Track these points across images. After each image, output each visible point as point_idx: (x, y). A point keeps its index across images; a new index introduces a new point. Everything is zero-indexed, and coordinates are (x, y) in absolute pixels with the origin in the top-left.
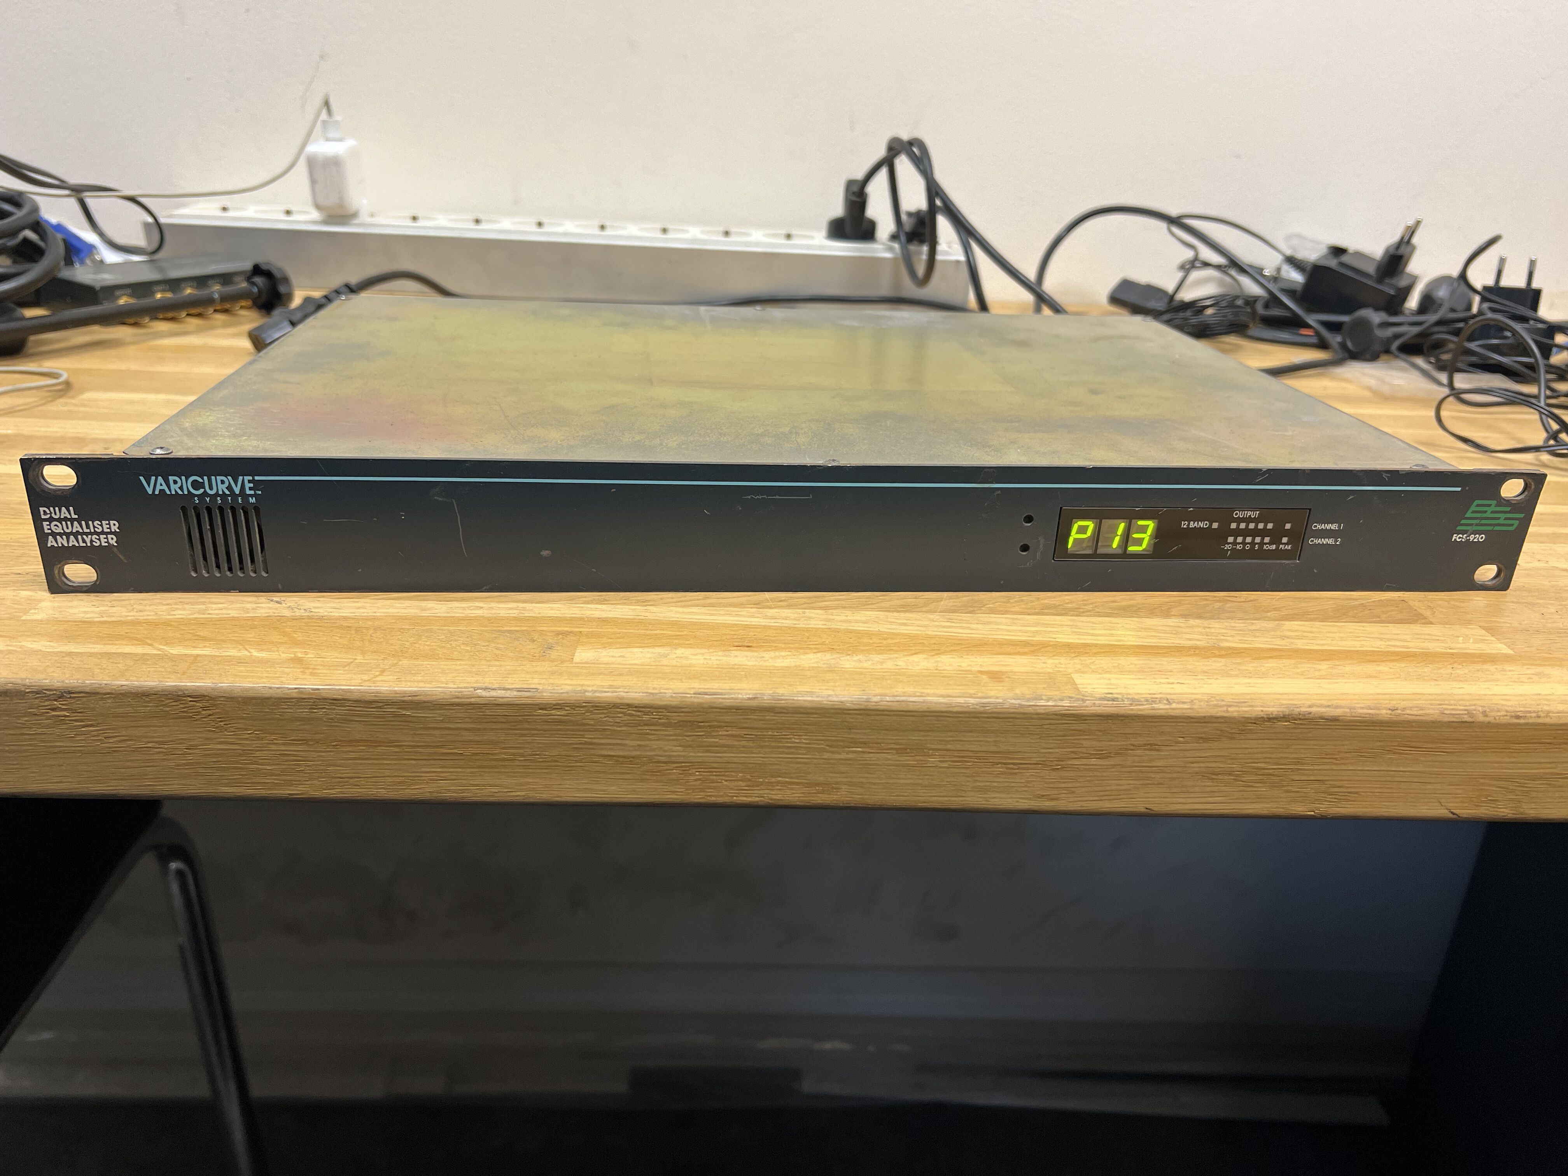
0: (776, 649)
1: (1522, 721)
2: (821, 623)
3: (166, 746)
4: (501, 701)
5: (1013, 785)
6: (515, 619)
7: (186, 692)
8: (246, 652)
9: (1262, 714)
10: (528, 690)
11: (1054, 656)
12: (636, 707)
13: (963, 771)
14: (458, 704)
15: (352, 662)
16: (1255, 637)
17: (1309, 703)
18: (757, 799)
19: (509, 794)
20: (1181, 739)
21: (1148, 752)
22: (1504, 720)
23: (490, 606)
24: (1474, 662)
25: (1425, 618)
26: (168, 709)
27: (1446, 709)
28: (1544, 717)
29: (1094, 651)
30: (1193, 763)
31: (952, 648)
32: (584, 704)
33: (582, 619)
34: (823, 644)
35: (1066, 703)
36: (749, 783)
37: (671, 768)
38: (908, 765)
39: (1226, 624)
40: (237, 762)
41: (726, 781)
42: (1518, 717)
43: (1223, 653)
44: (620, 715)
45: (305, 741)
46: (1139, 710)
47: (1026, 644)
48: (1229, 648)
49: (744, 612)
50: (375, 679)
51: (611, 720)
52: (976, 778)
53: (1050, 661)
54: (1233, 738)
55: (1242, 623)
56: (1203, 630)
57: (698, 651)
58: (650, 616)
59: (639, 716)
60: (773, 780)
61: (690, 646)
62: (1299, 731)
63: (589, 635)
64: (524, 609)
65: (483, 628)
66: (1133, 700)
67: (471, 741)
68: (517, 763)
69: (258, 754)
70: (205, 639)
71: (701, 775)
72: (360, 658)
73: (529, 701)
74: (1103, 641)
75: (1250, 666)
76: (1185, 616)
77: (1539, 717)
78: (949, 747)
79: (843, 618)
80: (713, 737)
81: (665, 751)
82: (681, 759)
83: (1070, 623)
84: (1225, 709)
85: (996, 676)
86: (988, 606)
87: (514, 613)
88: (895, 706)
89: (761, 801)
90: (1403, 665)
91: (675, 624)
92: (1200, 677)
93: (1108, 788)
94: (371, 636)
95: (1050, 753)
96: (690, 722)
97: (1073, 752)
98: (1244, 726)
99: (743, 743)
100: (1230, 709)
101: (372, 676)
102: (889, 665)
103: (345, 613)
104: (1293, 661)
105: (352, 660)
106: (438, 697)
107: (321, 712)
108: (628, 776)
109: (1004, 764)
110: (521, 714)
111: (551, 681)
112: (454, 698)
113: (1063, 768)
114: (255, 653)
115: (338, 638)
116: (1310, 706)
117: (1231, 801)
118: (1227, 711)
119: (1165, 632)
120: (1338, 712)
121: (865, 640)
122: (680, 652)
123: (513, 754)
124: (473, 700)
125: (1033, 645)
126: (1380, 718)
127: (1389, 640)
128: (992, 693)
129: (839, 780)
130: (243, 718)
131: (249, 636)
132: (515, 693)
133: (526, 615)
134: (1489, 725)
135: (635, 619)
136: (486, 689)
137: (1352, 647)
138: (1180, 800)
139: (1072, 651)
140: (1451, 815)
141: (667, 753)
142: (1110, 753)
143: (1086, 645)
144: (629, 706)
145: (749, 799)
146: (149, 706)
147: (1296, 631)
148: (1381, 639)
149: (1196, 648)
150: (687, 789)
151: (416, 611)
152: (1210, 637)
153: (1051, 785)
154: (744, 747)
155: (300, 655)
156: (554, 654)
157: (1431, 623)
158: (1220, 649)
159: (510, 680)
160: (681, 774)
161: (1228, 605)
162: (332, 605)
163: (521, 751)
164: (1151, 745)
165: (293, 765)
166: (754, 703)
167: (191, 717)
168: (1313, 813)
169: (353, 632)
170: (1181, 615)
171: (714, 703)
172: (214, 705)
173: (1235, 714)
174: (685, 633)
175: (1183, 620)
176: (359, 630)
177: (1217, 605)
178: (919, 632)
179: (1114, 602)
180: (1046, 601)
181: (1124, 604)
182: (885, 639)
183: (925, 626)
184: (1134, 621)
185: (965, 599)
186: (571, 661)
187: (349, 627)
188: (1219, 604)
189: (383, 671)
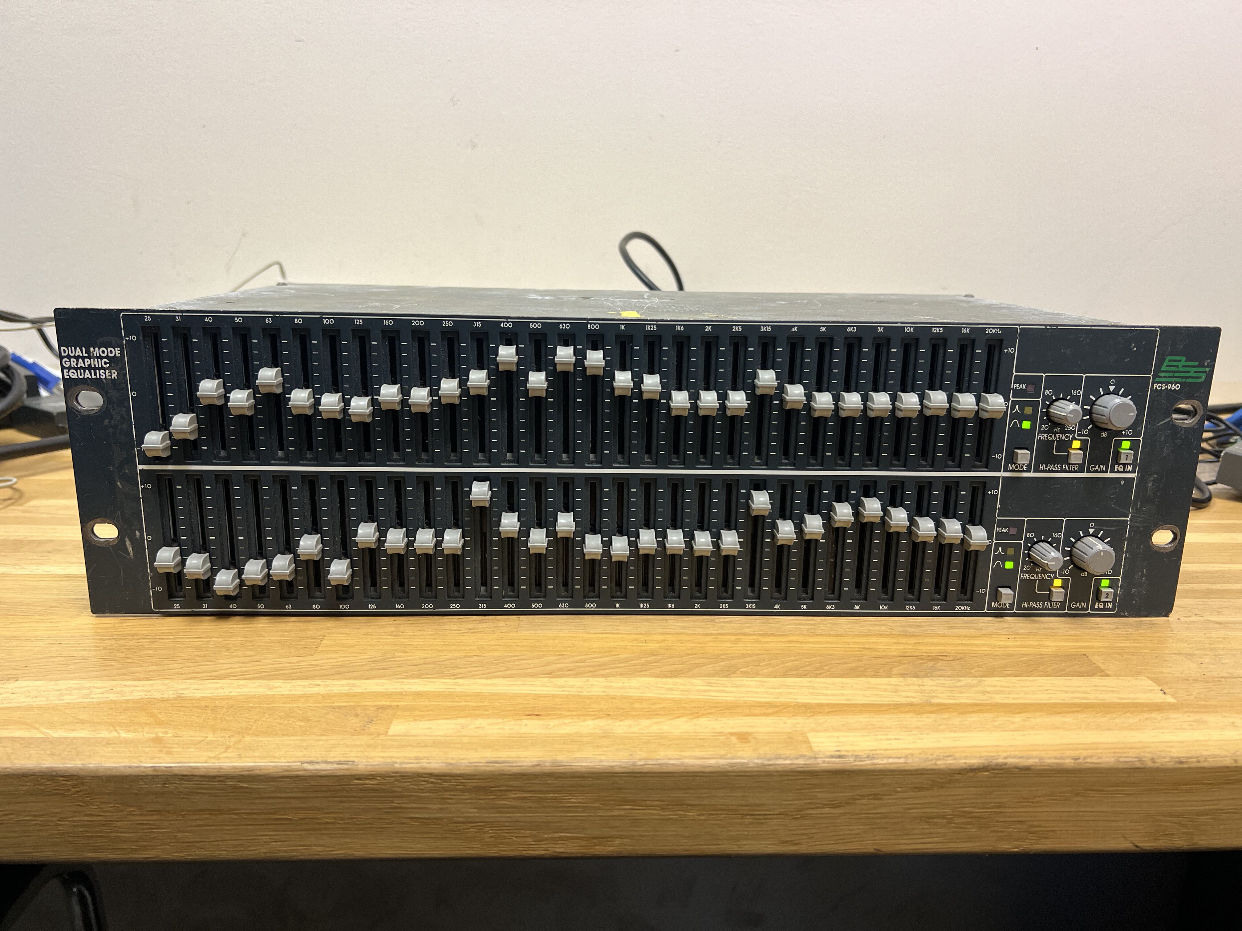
0: (561, 716)
1: (1185, 766)
2: (601, 690)
3: (41, 819)
4: (323, 773)
5: (761, 833)
6: (346, 695)
7: (59, 773)
8: (115, 734)
9: (965, 766)
10: (346, 763)
11: (793, 716)
12: (437, 776)
13: (719, 822)
14: (287, 777)
15: (203, 740)
16: (961, 693)
17: (1005, 755)
18: (543, 852)
19: (332, 852)
20: (899, 789)
21: (872, 801)
22: (1171, 765)
23: (326, 683)
24: (1143, 711)
25: (1103, 671)
26: (43, 787)
27: (1121, 757)
28: (1203, 762)
29: (827, 710)
30: (911, 809)
31: (709, 711)
32: (393, 774)
33: (400, 693)
34: (601, 710)
35: (801, 762)
36: (536, 839)
37: (468, 827)
38: (671, 819)
39: (937, 681)
40: (100, 832)
41: (516, 837)
42: (1181, 762)
43: (934, 709)
44: (423, 783)
45: (158, 812)
46: (862, 765)
47: (770, 705)
48: (939, 704)
49: (538, 682)
50: (219, 756)
51: (416, 787)
52: (729, 829)
53: (790, 721)
54: (942, 787)
55: (951, 680)
56: (918, 688)
57: (495, 721)
58: (459, 689)
59: (439, 784)
60: (556, 835)
61: (488, 716)
62: (997, 779)
63: (405, 709)
64: (354, 685)
65: (317, 705)
66: (856, 756)
67: (299, 808)
68: (338, 826)
69: (118, 824)
70: (83, 722)
71: (493, 833)
72: (211, 737)
73: (347, 773)
74: (834, 700)
75: (956, 720)
76: (904, 675)
77: (1199, 762)
78: (705, 802)
79: (620, 685)
80: (503, 799)
81: (463, 813)
82: (477, 820)
83: (808, 684)
84: (933, 762)
85: (744, 737)
86: (741, 670)
87: (345, 690)
88: (657, 769)
89: (546, 854)
90: (1084, 716)
91: (478, 696)
92: (913, 733)
93: (842, 833)
94: (224, 715)
95: (790, 804)
96: (483, 787)
97: (809, 803)
98: (951, 776)
99: (530, 804)
100: (939, 762)
101: (217, 753)
102: (655, 729)
103: (206, 694)
104: (991, 715)
105: (203, 738)
106: (272, 771)
107: (172, 787)
108: (432, 835)
109: (752, 815)
110: (341, 784)
111: (367, 754)
112: (284, 772)
113: (803, 817)
114: (123, 734)
115: (196, 718)
116: (1006, 758)
117: (946, 841)
118: (936, 764)
119: (886, 690)
120: (1030, 762)
121: (637, 705)
122: (480, 722)
123: (335, 818)
124: (300, 773)
125: (776, 706)
126: (1065, 766)
127: (1073, 692)
128: (740, 754)
129: (612, 834)
130: (106, 794)
131: (122, 717)
132: (336, 766)
133: (355, 691)
134: (1158, 770)
135: (444, 692)
136: (310, 763)
137: (1041, 700)
138: (905, 841)
139: (809, 711)
140: (1135, 848)
141: (464, 815)
142: (841, 803)
143: (820, 705)
144: (431, 775)
145: (537, 853)
146: (27, 785)
147: (995, 686)
148: (1066, 692)
149: (911, 705)
150: (483, 845)
151: (265, 690)
152: (923, 694)
153: (793, 832)
154: (530, 807)
155: (160, 735)
156: (373, 728)
157: (1108, 675)
158: (932, 705)
159: (332, 754)
160: (476, 832)
161: (940, 664)
162: (196, 686)
163: (341, 816)
164: (875, 795)
165: (149, 832)
166: (537, 770)
167: (62, 794)
168: (1017, 850)
169: (209, 712)
170: (900, 674)
171: (503, 770)
172: (82, 783)
173: (943, 767)
174: (486, 704)
175: (902, 679)
176: (215, 709)
177: (931, 664)
178: (683, 697)
179: (846, 663)
180: (790, 664)
181: (853, 665)
182: (654, 704)
183: (688, 691)
184: (861, 681)
185: (723, 663)
186: (386, 734)
187: (206, 706)
188: (932, 663)
189: (228, 748)
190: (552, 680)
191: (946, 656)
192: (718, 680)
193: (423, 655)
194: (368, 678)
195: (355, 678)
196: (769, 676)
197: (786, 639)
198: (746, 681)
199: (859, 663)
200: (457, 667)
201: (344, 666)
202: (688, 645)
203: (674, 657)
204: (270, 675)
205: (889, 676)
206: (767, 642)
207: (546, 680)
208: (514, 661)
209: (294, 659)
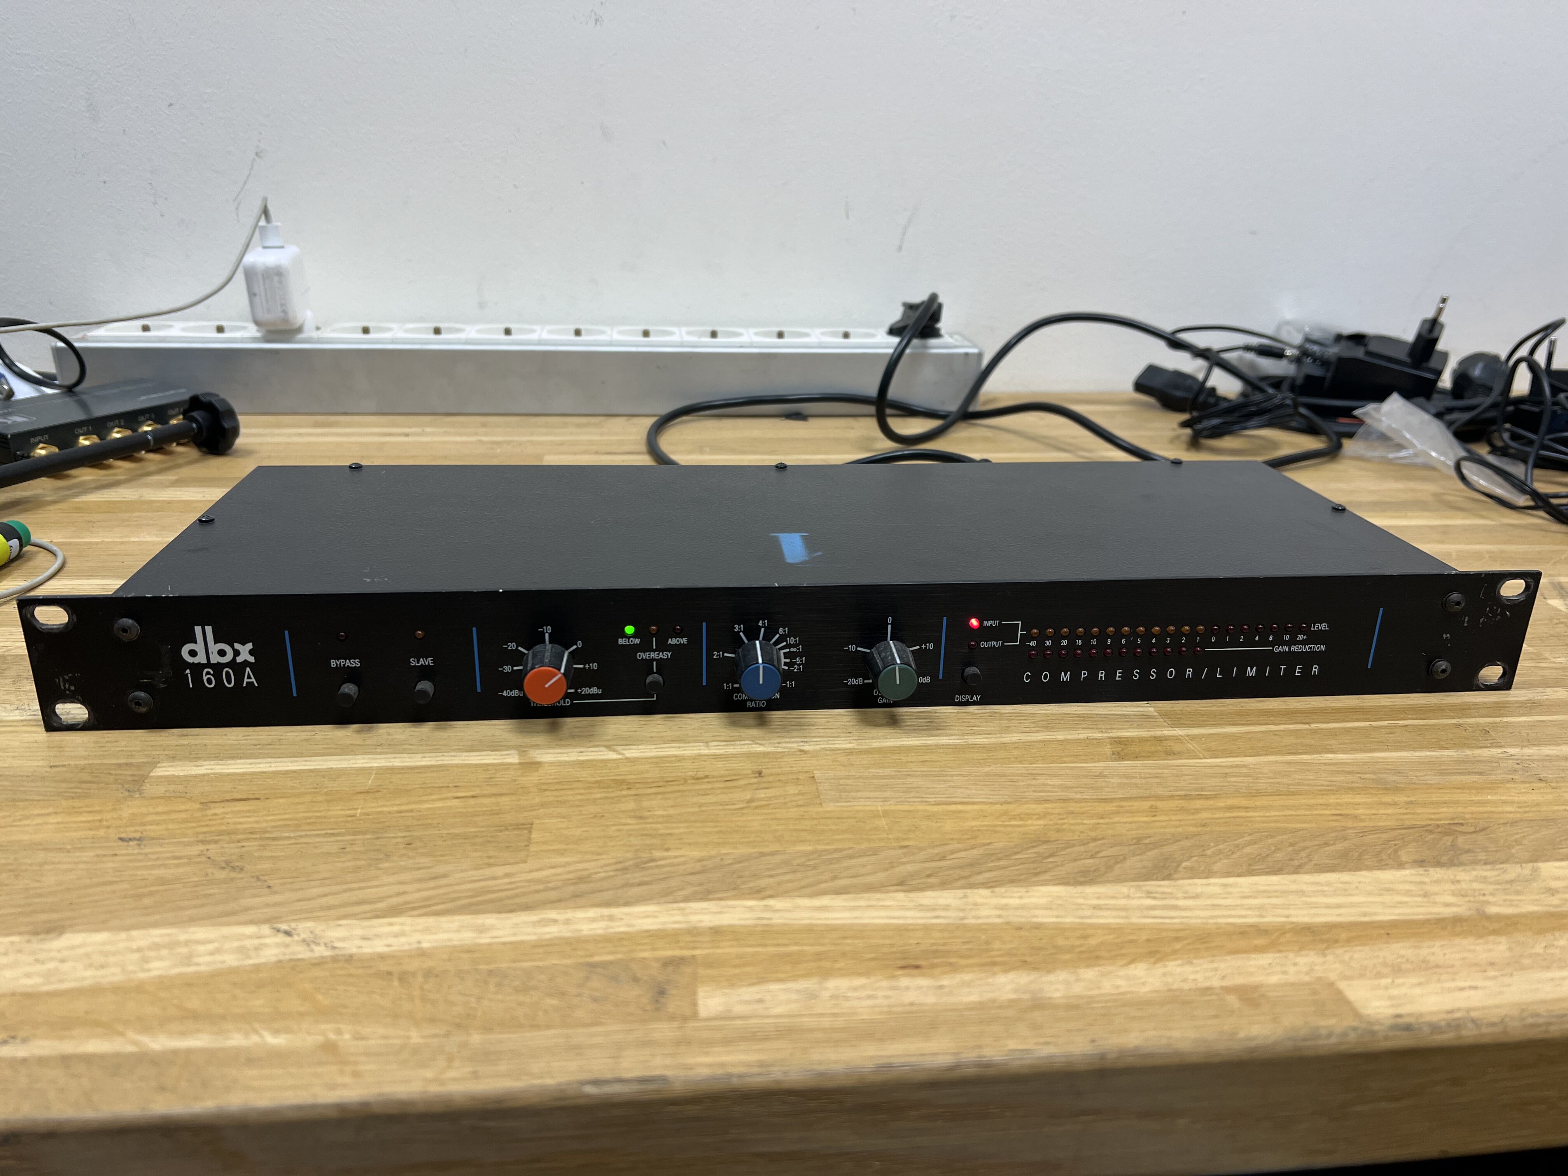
0: (954, 968)
2: (993, 912)
4: (616, 1099)
6: (605, 939)
7: (179, 1122)
8: (256, 1039)
10: (652, 1079)
11: (1300, 950)
14: (561, 1108)
15: (405, 1045)
16: (1518, 893)
20: (1491, 1069)
21: (1450, 1088)
23: (565, 916)
30: (1501, 1095)
31: (1172, 947)
32: (732, 1095)
33: (689, 932)
34: (1009, 954)
35: (1352, 1037)
37: (842, 1161)
38: (1151, 1131)
43: (1496, 926)
47: (1258, 930)
48: (1499, 918)
49: (890, 900)
51: (764, 1110)
53: (1301, 960)
54: (1552, 1063)
55: (1492, 870)
56: (1453, 887)
57: (856, 981)
58: (777, 919)
59: (802, 1104)
61: (843, 973)
63: (708, 963)
64: (611, 918)
65: (566, 961)
67: (578, 1151)
70: (194, 1016)
72: (415, 1036)
73: (656, 1097)
74: (1345, 916)
75: (1539, 948)
76: (1421, 863)
79: (1018, 901)
81: (835, 1142)
83: (1293, 887)
85: (1247, 996)
87: (600, 928)
91: (811, 931)
92: (1490, 973)
93: (1397, 1133)
94: (423, 989)
95: (1330, 1100)
96: (869, 1104)
97: (1357, 1097)
100: (1552, 1029)
101: (438, 1068)
102: (1108, 986)
103: (379, 947)
105: (405, 1041)
106: (534, 1102)
107: (372, 1135)
111: (680, 1060)
113: (1344, 1116)
114: (270, 1039)
115: (378, 998)
119: (1408, 893)
121: (1061, 942)
122: (834, 984)
124: (579, 1100)
125: (1267, 933)
131: (256, 1004)
132: (637, 1087)
133: (616, 930)
135: (756, 926)
136: (596, 1082)
142: (1404, 1094)
143: (1331, 927)
149: (1459, 919)
151: (473, 935)
152: (1467, 899)
154: (939, 1128)
155: (332, 1036)
156: (671, 1006)
158: (1488, 918)
159: (626, 1064)
161: (1461, 839)
162: (359, 932)
164: (1455, 1079)
166: (955, 1073)
169: (396, 983)
170: (1414, 861)
174: (829, 947)
175: (1421, 871)
176: (404, 978)
177: (1448, 840)
178: (1121, 921)
179: (1326, 844)
180: (1248, 850)
181: (1339, 846)
182: (1085, 937)
183: (1124, 909)
184: (1365, 877)
185: (1152, 854)
186: (695, 1016)
187: (389, 973)
188: (1451, 838)
189: (450, 1059)
190: (912, 895)
191: (1462, 824)
192: (1160, 886)
193: (696, 853)
194: (627, 904)
195: (608, 904)
196: (1229, 874)
197: (1221, 803)
198: (1198, 885)
199: (1346, 844)
200: (755, 876)
201: (581, 880)
202: (1085, 822)
203: (1074, 845)
204: (471, 905)
205: (1401, 866)
206: (1197, 811)
207: (901, 895)
208: (838, 860)
209: (499, 871)
